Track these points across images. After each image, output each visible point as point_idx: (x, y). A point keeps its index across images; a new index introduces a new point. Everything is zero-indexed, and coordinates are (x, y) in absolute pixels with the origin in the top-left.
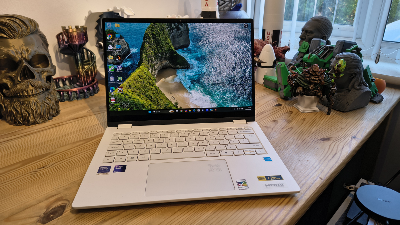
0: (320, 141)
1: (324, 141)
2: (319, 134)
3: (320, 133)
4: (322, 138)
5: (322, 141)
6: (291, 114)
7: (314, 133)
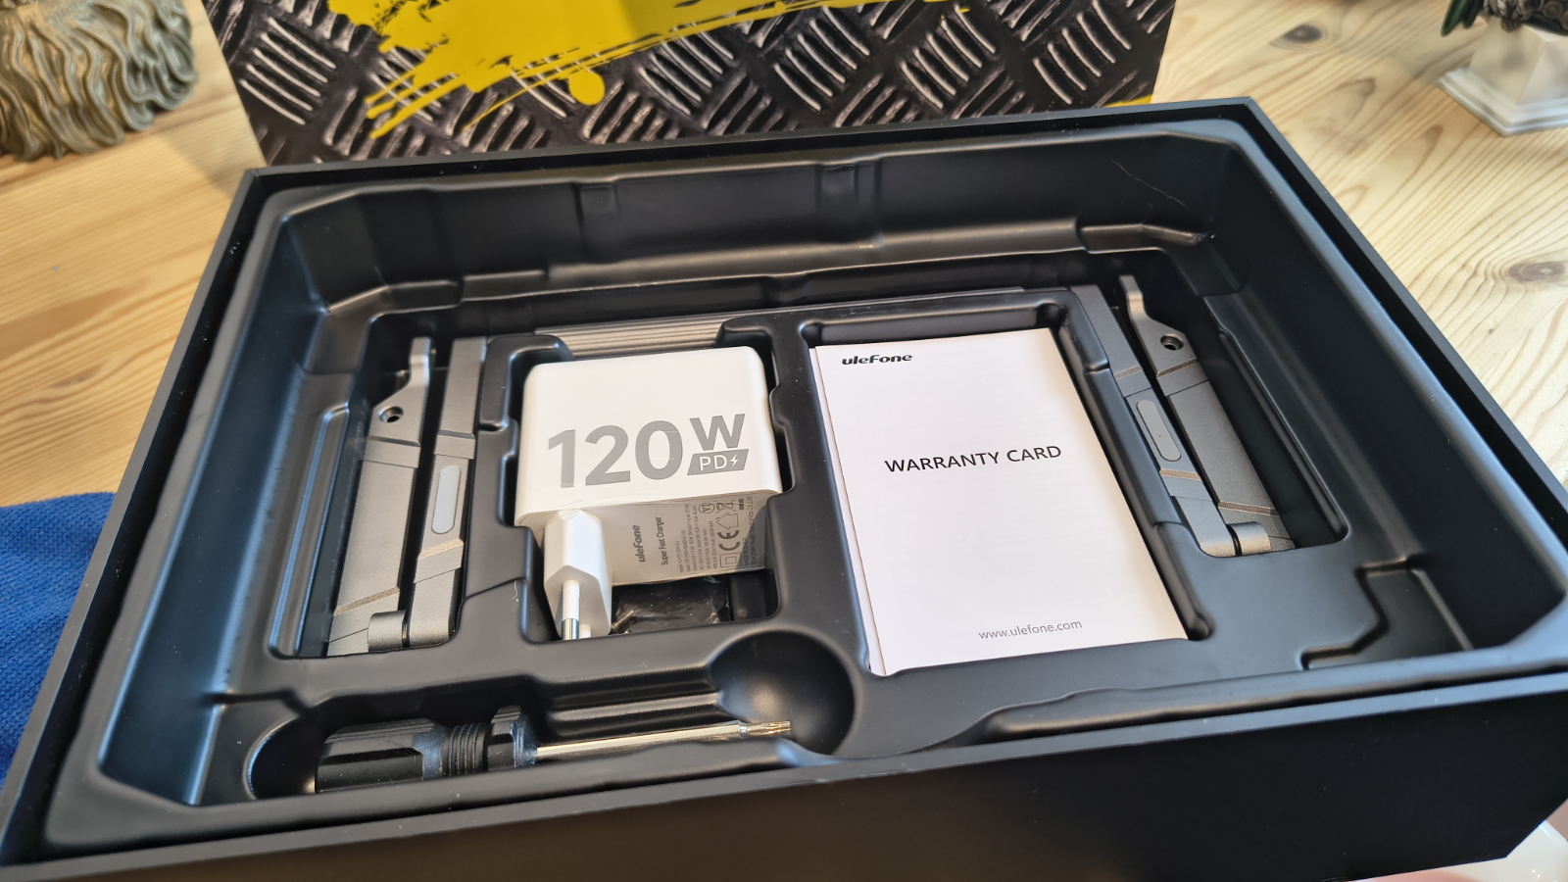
0: (1508, 279)
1: (1530, 285)
2: (1503, 238)
3: (1512, 232)
4: (1520, 266)
5: (1521, 286)
6: (1366, 95)
7: (1480, 230)
